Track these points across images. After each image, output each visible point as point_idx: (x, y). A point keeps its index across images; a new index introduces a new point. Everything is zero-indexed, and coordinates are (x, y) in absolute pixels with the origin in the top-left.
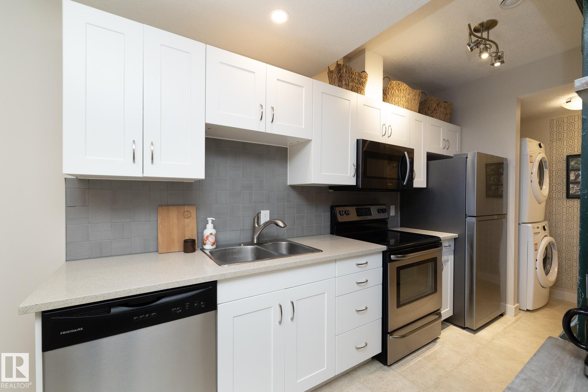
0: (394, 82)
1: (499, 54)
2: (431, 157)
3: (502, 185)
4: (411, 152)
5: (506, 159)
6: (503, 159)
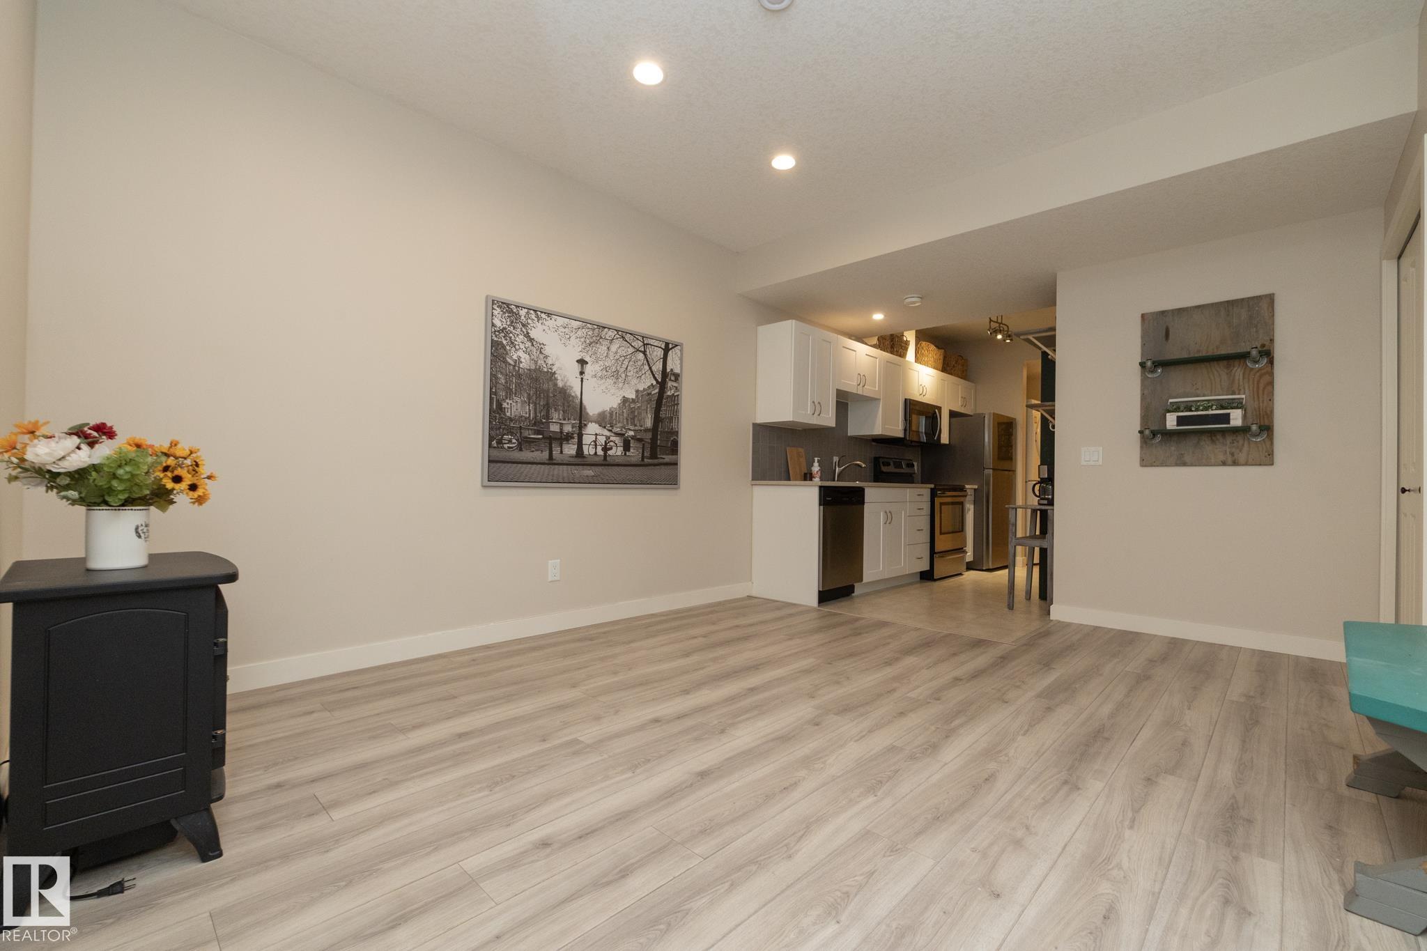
0: (924, 343)
1: (1010, 333)
2: (953, 414)
3: (1012, 446)
4: (940, 408)
5: (1015, 419)
6: (1013, 419)
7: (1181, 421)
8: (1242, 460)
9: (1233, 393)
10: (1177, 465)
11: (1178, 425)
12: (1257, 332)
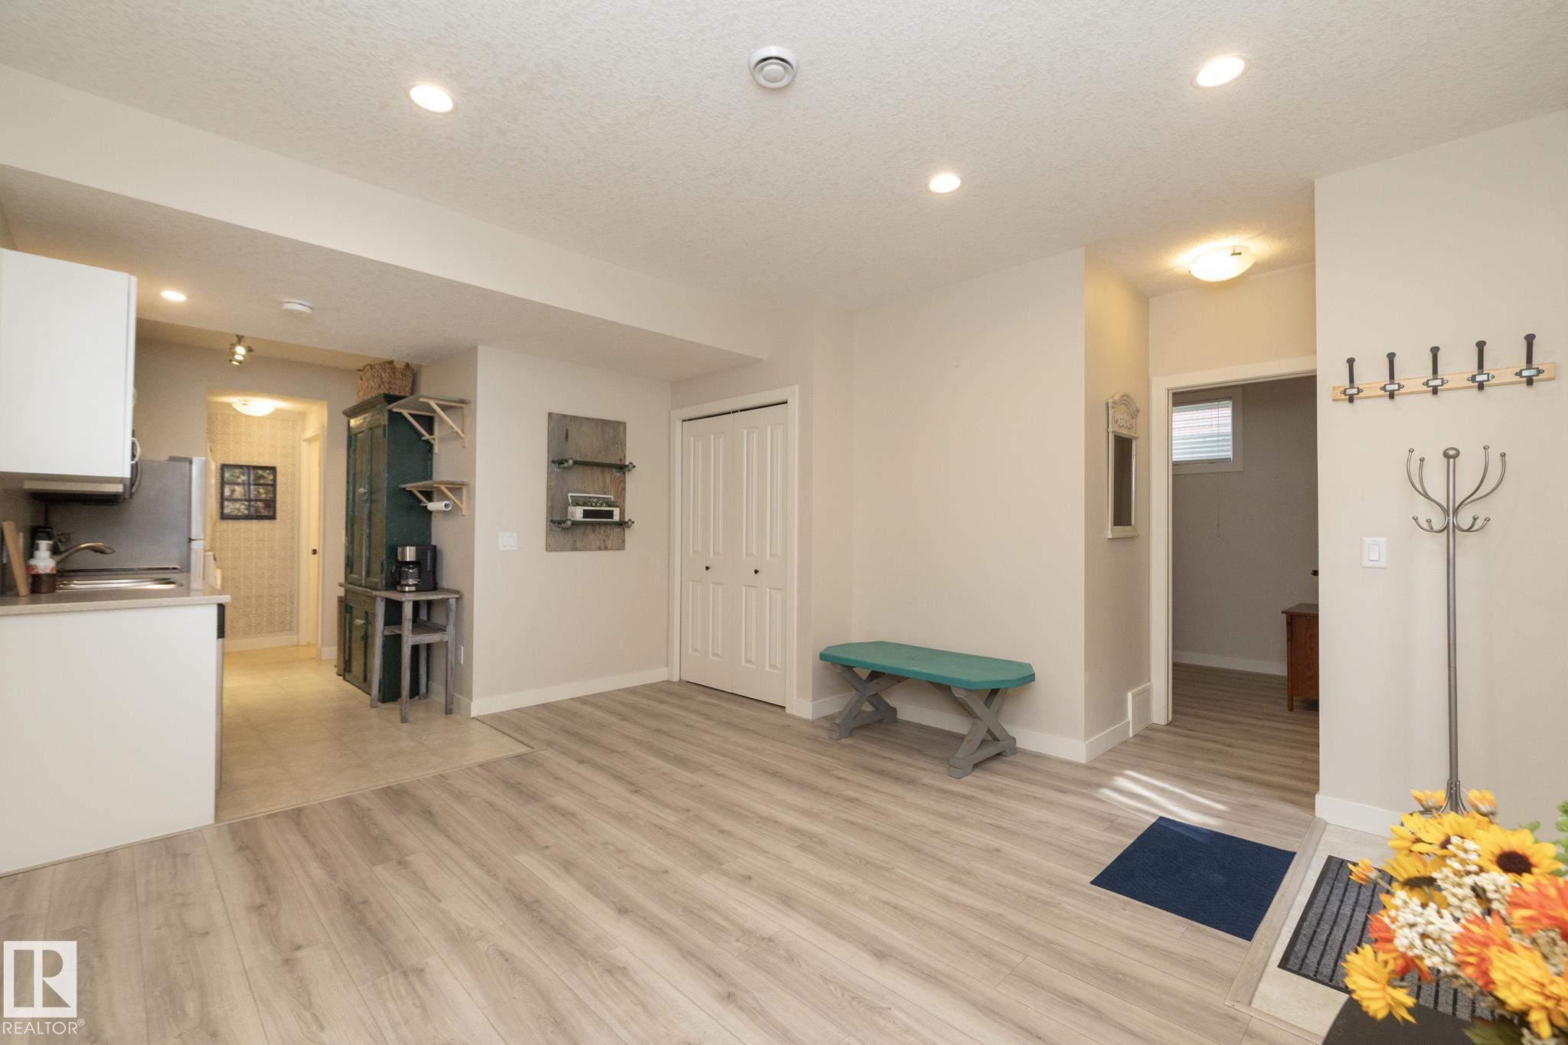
7: (586, 514)
8: (609, 547)
9: (605, 494)
10: (572, 550)
11: (584, 517)
12: (618, 448)
